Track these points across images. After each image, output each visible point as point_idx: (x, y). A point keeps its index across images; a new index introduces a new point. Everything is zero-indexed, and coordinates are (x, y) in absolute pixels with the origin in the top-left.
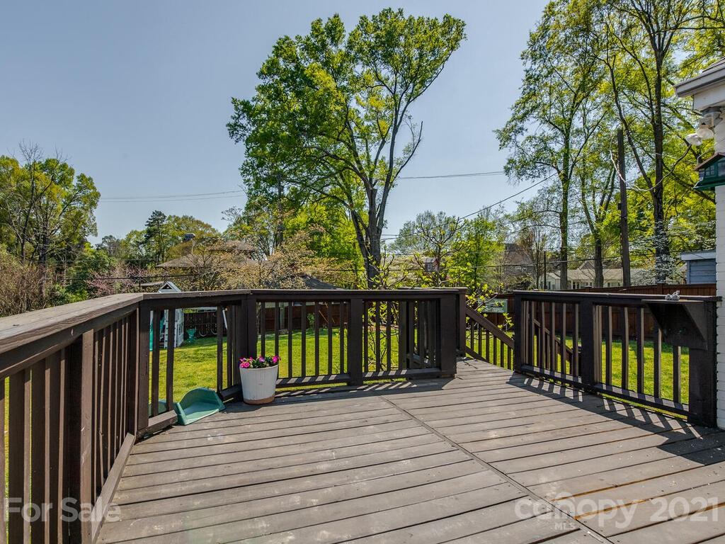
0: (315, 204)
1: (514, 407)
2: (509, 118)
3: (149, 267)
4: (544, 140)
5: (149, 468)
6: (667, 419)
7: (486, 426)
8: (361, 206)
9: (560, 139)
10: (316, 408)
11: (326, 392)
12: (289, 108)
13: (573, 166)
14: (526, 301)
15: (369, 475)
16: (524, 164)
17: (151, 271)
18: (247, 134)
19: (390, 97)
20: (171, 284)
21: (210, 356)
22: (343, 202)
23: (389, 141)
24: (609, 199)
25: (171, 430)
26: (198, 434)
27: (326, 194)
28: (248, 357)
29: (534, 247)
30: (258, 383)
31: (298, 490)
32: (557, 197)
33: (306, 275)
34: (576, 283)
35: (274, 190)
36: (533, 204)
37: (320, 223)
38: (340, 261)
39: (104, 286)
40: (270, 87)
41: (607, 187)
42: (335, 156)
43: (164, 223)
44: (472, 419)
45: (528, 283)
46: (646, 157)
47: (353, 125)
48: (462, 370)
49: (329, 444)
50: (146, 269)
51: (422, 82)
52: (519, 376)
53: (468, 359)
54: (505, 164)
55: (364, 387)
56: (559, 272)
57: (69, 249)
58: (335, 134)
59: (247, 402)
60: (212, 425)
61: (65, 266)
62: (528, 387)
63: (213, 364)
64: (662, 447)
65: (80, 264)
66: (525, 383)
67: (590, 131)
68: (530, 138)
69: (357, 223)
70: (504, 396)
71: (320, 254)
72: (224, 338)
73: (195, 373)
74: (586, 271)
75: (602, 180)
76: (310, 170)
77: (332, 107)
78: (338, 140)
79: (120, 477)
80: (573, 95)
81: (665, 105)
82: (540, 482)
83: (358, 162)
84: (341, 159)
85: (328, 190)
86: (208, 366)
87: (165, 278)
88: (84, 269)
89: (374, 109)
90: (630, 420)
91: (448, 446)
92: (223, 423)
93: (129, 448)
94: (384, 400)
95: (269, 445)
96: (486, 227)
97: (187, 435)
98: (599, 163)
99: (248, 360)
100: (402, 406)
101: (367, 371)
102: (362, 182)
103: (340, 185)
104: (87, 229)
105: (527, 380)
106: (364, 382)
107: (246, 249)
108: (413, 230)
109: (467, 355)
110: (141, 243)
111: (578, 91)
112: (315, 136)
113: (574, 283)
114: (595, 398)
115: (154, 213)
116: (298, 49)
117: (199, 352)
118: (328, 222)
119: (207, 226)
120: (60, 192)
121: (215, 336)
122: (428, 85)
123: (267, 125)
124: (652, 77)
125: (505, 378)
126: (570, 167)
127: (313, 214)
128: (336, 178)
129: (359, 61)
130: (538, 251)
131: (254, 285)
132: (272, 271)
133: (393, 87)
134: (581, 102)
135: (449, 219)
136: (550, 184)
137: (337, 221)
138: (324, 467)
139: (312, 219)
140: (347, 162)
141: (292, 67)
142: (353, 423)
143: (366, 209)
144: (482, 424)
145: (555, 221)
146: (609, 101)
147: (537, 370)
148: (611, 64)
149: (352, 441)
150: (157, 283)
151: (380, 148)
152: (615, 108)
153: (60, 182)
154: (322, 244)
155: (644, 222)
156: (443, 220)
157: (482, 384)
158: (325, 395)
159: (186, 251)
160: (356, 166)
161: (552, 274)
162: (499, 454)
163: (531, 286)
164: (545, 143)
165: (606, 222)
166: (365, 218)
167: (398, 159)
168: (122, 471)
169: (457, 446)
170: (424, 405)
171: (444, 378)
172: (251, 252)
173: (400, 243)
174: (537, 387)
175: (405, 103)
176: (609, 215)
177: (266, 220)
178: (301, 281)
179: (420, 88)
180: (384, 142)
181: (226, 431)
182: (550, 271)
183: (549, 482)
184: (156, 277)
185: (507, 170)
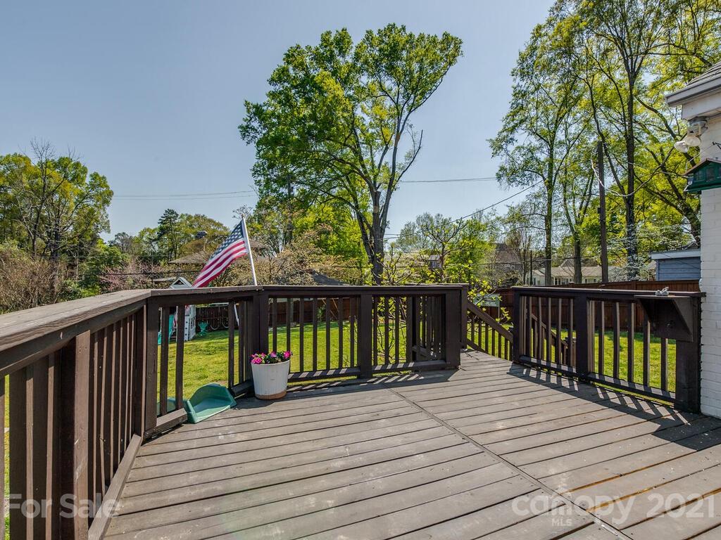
0: (323, 204)
1: (517, 397)
2: (501, 129)
3: (162, 263)
4: (531, 150)
5: (156, 471)
6: (656, 406)
7: (493, 417)
8: (365, 207)
9: (545, 149)
10: (328, 402)
11: (337, 386)
12: (299, 113)
13: (556, 174)
14: (524, 296)
15: (384, 471)
16: (514, 172)
17: (163, 267)
18: (258, 136)
19: (392, 106)
20: (183, 279)
21: (222, 349)
22: (349, 203)
23: (392, 148)
24: (587, 205)
25: (180, 429)
26: (209, 432)
27: (333, 196)
28: (260, 353)
29: (521, 246)
30: (270, 378)
31: (312, 491)
32: (543, 201)
33: (315, 272)
34: (558, 279)
35: (284, 191)
36: (522, 208)
37: (327, 222)
38: (346, 258)
39: (117, 282)
40: (280, 93)
41: (585, 193)
42: (341, 160)
43: (177, 221)
44: (478, 411)
45: (517, 279)
46: (619, 167)
47: (359, 132)
48: (464, 362)
49: (342, 440)
50: (159, 265)
51: (423, 94)
52: (517, 367)
53: (469, 350)
54: (497, 171)
55: (373, 380)
56: (543, 270)
57: (81, 245)
58: (341, 139)
59: (259, 397)
60: (223, 422)
61: (77, 262)
62: (527, 377)
63: (224, 357)
64: (656, 434)
65: (93, 259)
66: (524, 373)
67: (571, 143)
68: (519, 148)
69: (362, 223)
70: (506, 387)
71: (327, 252)
72: (235, 331)
73: (206, 365)
74: (566, 268)
75: (582, 187)
76: (318, 172)
77: (339, 114)
78: (345, 145)
79: (125, 482)
80: (556, 110)
81: (636, 122)
82: (550, 474)
83: (363, 166)
84: (348, 163)
85: (335, 191)
86: (220, 359)
87: (177, 274)
88: (97, 264)
89: (378, 117)
90: (623, 408)
91: (459, 439)
92: (234, 419)
93: (134, 450)
94: (393, 392)
95: (282, 443)
96: (479, 229)
97: (198, 434)
98: (579, 171)
99: (260, 355)
100: (411, 399)
101: (376, 364)
102: (367, 185)
103: (346, 188)
104: (99, 226)
105: (525, 370)
106: (374, 375)
107: (257, 246)
108: (413, 230)
109: (469, 347)
110: (154, 240)
111: (561, 107)
112: (323, 141)
113: (556, 279)
114: (589, 387)
115: (166, 211)
116: (307, 58)
117: (211, 345)
118: (335, 222)
119: (219, 225)
120: (73, 190)
121: (227, 329)
122: (427, 96)
123: (277, 129)
124: (625, 97)
125: (505, 368)
126: (554, 175)
127: (321, 214)
128: (343, 181)
129: (365, 73)
130: (525, 250)
131: (265, 281)
132: (282, 267)
133: (396, 98)
134: (564, 116)
135: (445, 220)
136: (536, 189)
137: (343, 221)
138: (338, 464)
139: (320, 219)
140: (352, 165)
141: (301, 74)
142: (366, 417)
143: (371, 209)
144: (490, 415)
145: (541, 223)
146: (588, 117)
147: (534, 360)
148: (590, 83)
149: (364, 435)
150: (169, 279)
151: (384, 154)
152: (593, 122)
153: (73, 180)
154: (329, 242)
155: (617, 225)
156: (441, 221)
157: (485, 375)
158: (336, 389)
159: (198, 248)
160: (361, 170)
161: (537, 271)
162: (509, 446)
163: (518, 282)
164: (532, 154)
165: (584, 225)
166: (370, 219)
167: (400, 165)
168: (126, 477)
169: (467, 439)
170: (431, 397)
171: (449, 369)
172: (261, 249)
173: (401, 242)
174: (535, 377)
175: (406, 113)
176: (587, 219)
177: (276, 219)
178: (310, 277)
179: (421, 99)
180: (387, 148)
181: (238, 428)
182: (535, 269)
183: (559, 474)
184: (169, 272)
185: (499, 177)
